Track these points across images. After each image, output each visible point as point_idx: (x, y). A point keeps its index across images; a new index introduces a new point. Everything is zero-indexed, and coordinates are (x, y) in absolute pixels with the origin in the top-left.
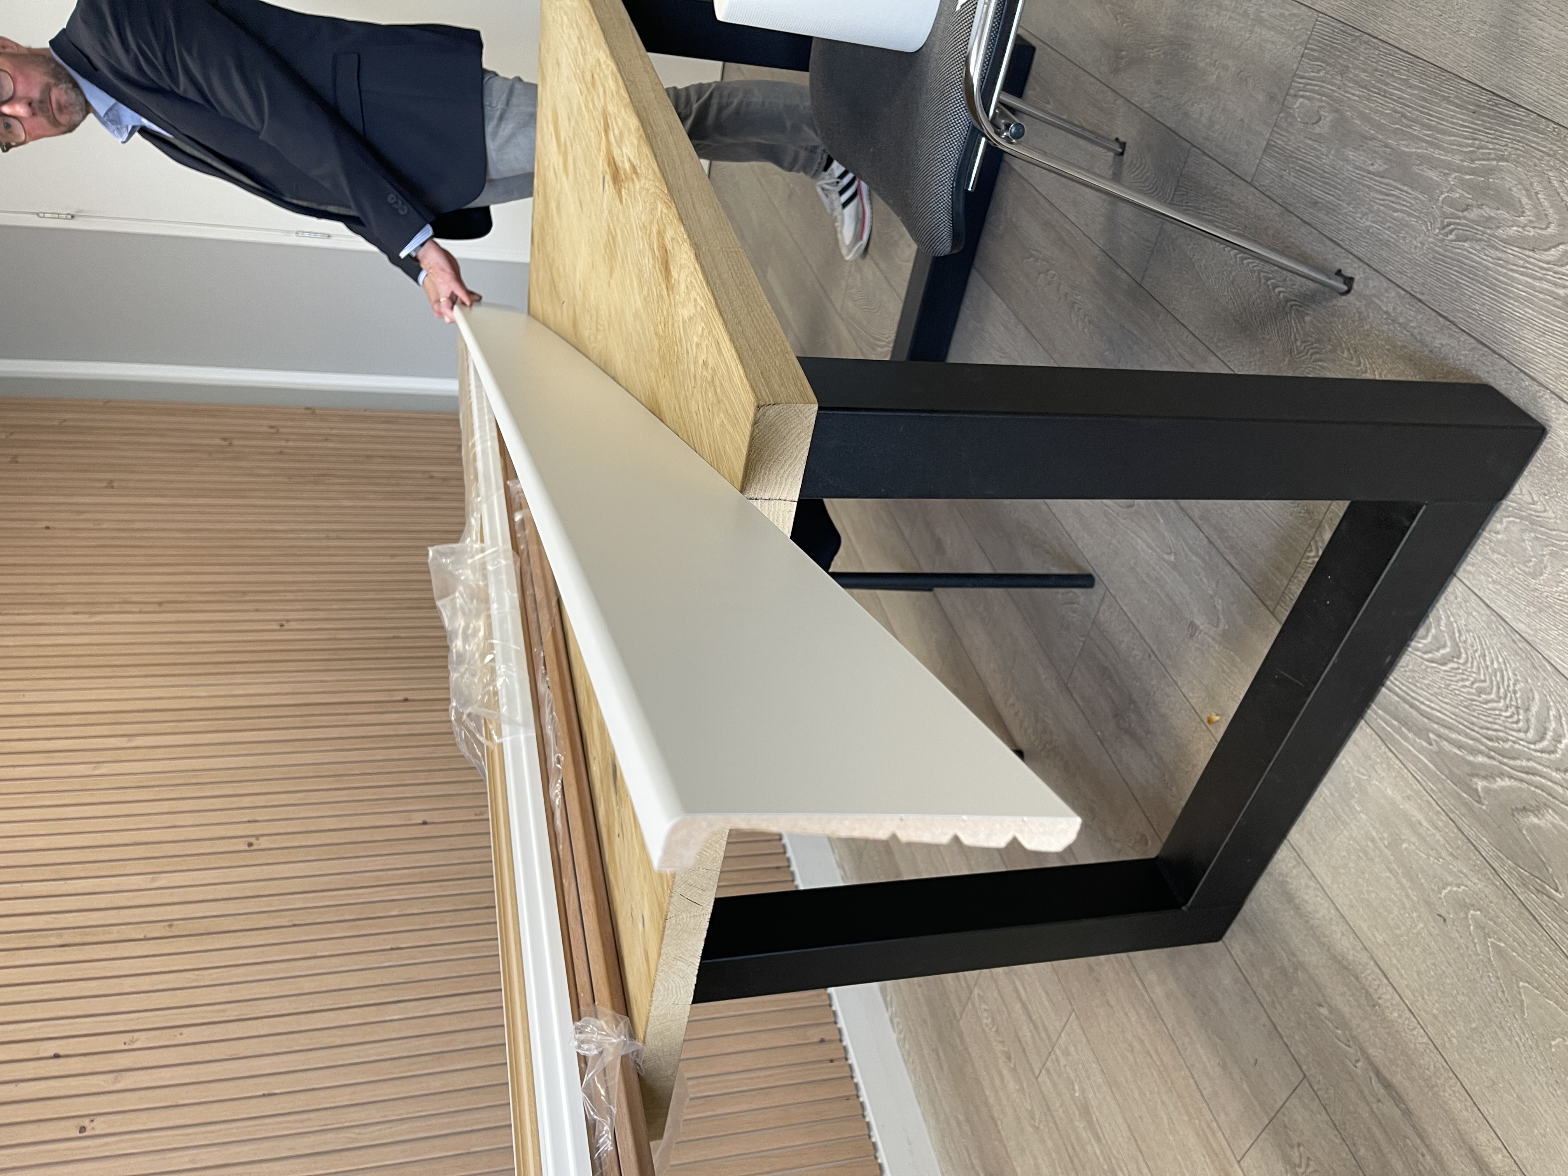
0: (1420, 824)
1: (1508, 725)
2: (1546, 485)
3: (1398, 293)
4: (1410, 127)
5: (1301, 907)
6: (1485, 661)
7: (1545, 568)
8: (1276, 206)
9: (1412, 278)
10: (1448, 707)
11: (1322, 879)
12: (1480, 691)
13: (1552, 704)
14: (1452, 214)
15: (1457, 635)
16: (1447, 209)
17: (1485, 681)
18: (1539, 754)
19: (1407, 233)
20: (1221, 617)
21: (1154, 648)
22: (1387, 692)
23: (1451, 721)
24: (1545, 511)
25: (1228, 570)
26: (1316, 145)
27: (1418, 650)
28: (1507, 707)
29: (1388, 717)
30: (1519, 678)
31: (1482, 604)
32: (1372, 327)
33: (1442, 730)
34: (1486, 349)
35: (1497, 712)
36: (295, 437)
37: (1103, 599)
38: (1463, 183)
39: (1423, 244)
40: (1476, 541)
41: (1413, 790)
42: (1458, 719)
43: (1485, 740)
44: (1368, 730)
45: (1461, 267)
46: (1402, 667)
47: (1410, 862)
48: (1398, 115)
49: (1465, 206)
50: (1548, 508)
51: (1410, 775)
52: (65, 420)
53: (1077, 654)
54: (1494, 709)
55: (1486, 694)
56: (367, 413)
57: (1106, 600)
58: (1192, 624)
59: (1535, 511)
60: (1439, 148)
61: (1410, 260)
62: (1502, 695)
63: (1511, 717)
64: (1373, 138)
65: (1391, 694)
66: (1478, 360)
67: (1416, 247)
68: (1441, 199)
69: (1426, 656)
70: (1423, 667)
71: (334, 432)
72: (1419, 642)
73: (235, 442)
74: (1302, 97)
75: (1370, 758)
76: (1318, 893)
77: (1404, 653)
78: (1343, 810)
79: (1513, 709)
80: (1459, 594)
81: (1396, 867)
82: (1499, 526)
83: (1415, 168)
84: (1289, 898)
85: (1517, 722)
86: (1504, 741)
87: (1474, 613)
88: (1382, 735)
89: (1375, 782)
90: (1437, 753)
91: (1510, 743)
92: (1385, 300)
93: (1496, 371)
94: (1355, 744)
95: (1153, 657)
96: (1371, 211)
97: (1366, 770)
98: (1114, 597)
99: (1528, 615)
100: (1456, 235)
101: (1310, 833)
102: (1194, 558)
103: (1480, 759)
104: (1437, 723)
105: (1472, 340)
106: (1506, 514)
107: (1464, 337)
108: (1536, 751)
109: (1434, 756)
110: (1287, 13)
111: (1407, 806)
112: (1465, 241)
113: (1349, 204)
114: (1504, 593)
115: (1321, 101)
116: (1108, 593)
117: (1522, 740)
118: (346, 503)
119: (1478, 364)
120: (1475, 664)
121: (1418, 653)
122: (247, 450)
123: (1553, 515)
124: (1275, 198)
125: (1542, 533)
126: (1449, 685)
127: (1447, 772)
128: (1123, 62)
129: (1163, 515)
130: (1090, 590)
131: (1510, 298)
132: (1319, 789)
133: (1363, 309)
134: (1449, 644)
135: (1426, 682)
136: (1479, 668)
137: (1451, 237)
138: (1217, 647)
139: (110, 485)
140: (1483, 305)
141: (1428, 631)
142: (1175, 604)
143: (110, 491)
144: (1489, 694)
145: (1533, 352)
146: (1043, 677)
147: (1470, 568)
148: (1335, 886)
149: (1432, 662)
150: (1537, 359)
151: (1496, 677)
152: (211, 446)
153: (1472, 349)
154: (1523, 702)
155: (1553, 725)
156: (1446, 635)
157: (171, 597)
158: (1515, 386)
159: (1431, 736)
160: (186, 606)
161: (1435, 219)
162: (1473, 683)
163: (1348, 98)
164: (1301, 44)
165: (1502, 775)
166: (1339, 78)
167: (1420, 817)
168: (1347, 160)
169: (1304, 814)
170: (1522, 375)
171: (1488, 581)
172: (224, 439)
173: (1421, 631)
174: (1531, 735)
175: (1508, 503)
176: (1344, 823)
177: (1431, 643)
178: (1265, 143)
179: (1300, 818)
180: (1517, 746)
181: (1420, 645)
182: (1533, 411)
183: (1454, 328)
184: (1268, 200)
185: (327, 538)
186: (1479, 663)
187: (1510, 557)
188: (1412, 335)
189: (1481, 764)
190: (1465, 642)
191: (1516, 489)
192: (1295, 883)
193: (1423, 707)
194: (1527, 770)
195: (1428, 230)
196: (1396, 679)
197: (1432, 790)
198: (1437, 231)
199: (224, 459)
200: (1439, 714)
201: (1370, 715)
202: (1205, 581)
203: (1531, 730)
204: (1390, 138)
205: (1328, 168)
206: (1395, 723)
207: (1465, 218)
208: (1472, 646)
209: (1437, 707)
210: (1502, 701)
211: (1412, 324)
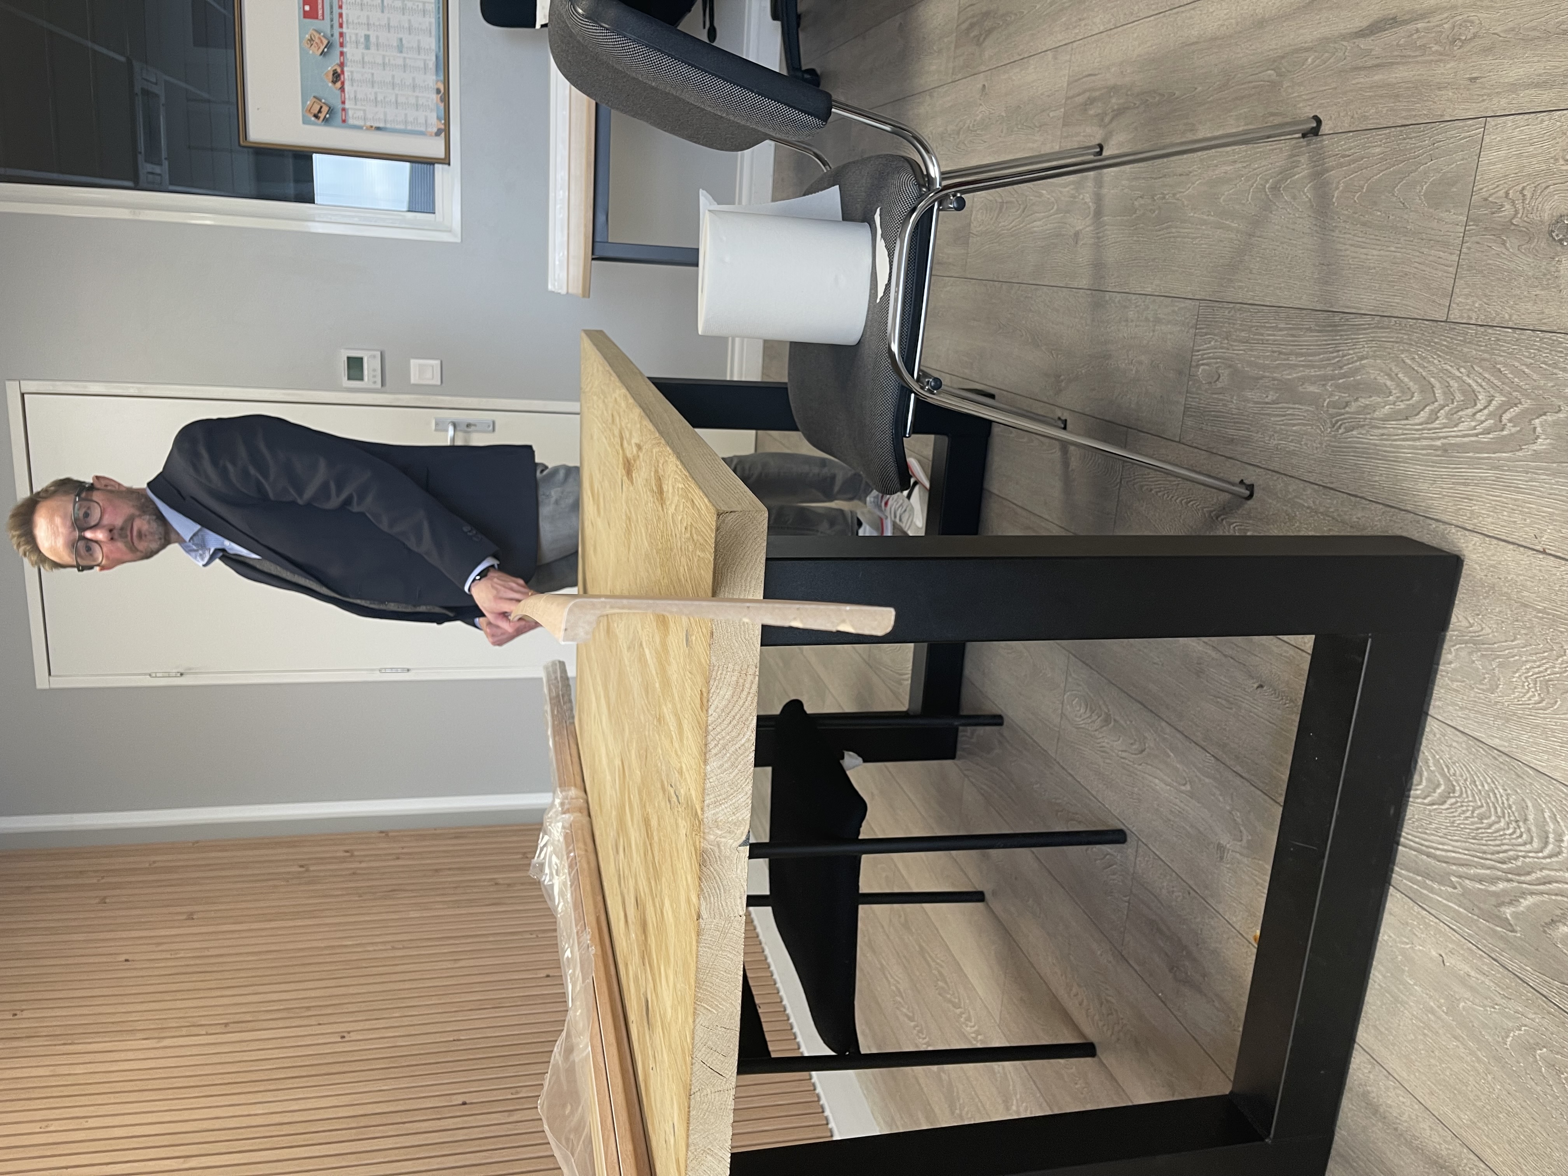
0: (1469, 975)
1: (1513, 841)
2: (1476, 606)
3: (1313, 489)
4: (1288, 360)
5: (1387, 1114)
6: (1476, 786)
7: (1499, 680)
8: (1203, 452)
9: (1320, 473)
10: (1458, 844)
11: (1398, 1074)
12: (1481, 818)
13: (1544, 806)
14: (1337, 413)
15: (1446, 770)
16: (1331, 411)
17: (1482, 806)
18: (1548, 860)
19: (1307, 440)
20: (1242, 828)
21: (1191, 883)
22: (1404, 849)
23: (1465, 857)
24: (1482, 629)
25: (1238, 781)
26: (1221, 397)
27: (1417, 797)
28: (1508, 824)
29: (1411, 875)
30: (1509, 791)
31: (1457, 733)
32: (1301, 523)
33: (1462, 870)
34: (1393, 510)
35: (1501, 833)
36: (367, 859)
37: (1137, 851)
38: (1338, 387)
39: (1321, 444)
40: (1435, 677)
41: (1453, 941)
42: (1471, 853)
43: (1499, 865)
44: (1398, 895)
45: (1355, 452)
46: (1410, 819)
47: (1471, 1022)
48: (1276, 354)
49: (1344, 404)
50: (1484, 626)
51: (1446, 927)
52: (154, 862)
53: (1125, 917)
54: (1497, 831)
55: (1487, 819)
56: (438, 832)
57: (1140, 851)
58: (1220, 848)
59: (1475, 632)
60: (1313, 367)
61: (1315, 460)
62: (1500, 813)
63: (1514, 832)
64: (1263, 377)
65: (1407, 850)
66: (1391, 520)
67: (1317, 448)
68: (1325, 404)
69: (1426, 801)
70: (1427, 812)
71: (405, 850)
72: (1417, 790)
73: (312, 868)
74: (1203, 364)
75: (1407, 924)
76: (1399, 1092)
77: (1407, 805)
78: (1399, 989)
79: (1513, 823)
80: (1436, 731)
81: (1460, 1032)
82: (1450, 657)
83: (1300, 389)
84: (1374, 1109)
85: (1521, 836)
86: (1515, 859)
87: (1455, 744)
88: (1411, 895)
89: (1419, 947)
90: (1463, 895)
91: (1522, 859)
92: (1305, 497)
93: (1407, 525)
94: (1391, 914)
95: (1191, 891)
96: (1275, 432)
97: (1408, 938)
98: (1146, 845)
99: (1499, 729)
100: (1345, 428)
101: (1375, 1027)
102: (1207, 780)
103: (1501, 885)
104: (1454, 864)
105: (1381, 506)
106: (1452, 644)
107: (1375, 505)
108: (1544, 858)
109: (1461, 898)
110: (1176, 309)
111: (1453, 962)
112: (1352, 430)
113: (1257, 433)
114: (1472, 715)
115: (1217, 363)
116: (1140, 843)
117: (1530, 852)
118: (413, 914)
119: (1392, 523)
120: (1469, 792)
121: (1419, 800)
122: (322, 874)
123: (1488, 630)
124: (1199, 446)
125: (1486, 650)
126: (1453, 822)
127: (1476, 911)
128: (1063, 384)
129: (1172, 750)
130: (1124, 845)
131: (1400, 462)
132: (1371, 975)
133: (1290, 511)
134: (1442, 782)
135: (1434, 826)
136: (1473, 796)
137: (1341, 431)
138: (1245, 860)
139: (190, 916)
140: (1381, 475)
141: (1421, 776)
142: (1200, 832)
143: (190, 923)
144: (1490, 817)
145: (1432, 499)
146: (1099, 953)
147: (1437, 703)
148: (1412, 1076)
149: (1433, 804)
150: (1436, 503)
151: (1490, 798)
152: (289, 873)
153: (1384, 513)
154: (1520, 814)
155: (1552, 826)
156: (1437, 774)
157: (238, 1018)
158: (1425, 531)
159: (1454, 879)
160: (250, 1026)
161: (1325, 421)
162: (1473, 812)
163: (1237, 354)
164: (1192, 327)
165: (1523, 894)
166: (1226, 341)
167: (1467, 969)
168: (1247, 400)
169: (1365, 1008)
170: (1429, 521)
171: (1456, 710)
172: (301, 866)
173: (1416, 778)
174: (1536, 844)
175: (1451, 634)
176: (1403, 1003)
177: (1426, 786)
178: (1183, 408)
179: (1363, 1014)
180: (1528, 860)
181: (1418, 792)
182: (1445, 547)
183: (1363, 501)
184: (1196, 450)
185: (393, 948)
186: (1472, 790)
187: (1468, 682)
188: (1333, 518)
189: (1505, 891)
190: (1454, 775)
191: (1454, 619)
192: (1375, 1090)
193: (1438, 853)
194: (1543, 880)
195: (1322, 432)
196: (1408, 834)
197: (1469, 935)
198: (1329, 430)
199: (299, 884)
200: (1453, 854)
201: (1397, 879)
202: (1221, 798)
203: (1535, 840)
204: (1274, 372)
205: (1235, 411)
206: (1419, 878)
207: (1348, 413)
208: (1462, 776)
209: (1450, 848)
210: (1502, 820)
211: (1331, 510)
